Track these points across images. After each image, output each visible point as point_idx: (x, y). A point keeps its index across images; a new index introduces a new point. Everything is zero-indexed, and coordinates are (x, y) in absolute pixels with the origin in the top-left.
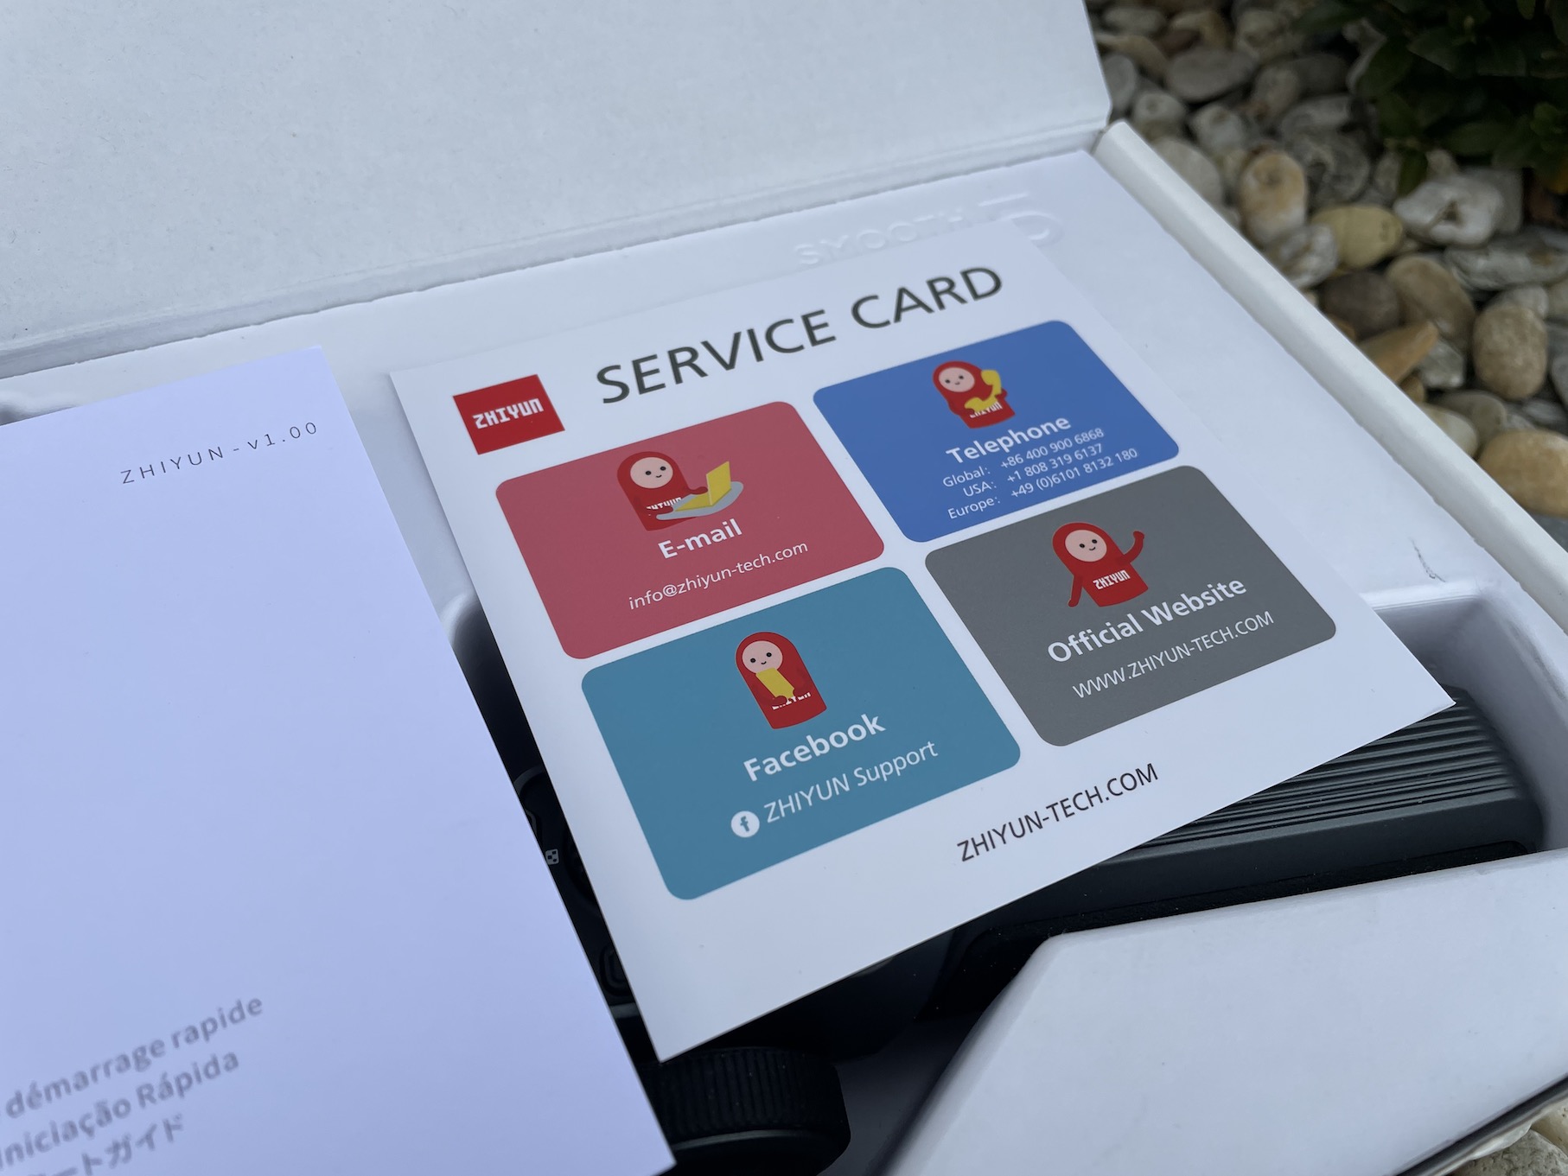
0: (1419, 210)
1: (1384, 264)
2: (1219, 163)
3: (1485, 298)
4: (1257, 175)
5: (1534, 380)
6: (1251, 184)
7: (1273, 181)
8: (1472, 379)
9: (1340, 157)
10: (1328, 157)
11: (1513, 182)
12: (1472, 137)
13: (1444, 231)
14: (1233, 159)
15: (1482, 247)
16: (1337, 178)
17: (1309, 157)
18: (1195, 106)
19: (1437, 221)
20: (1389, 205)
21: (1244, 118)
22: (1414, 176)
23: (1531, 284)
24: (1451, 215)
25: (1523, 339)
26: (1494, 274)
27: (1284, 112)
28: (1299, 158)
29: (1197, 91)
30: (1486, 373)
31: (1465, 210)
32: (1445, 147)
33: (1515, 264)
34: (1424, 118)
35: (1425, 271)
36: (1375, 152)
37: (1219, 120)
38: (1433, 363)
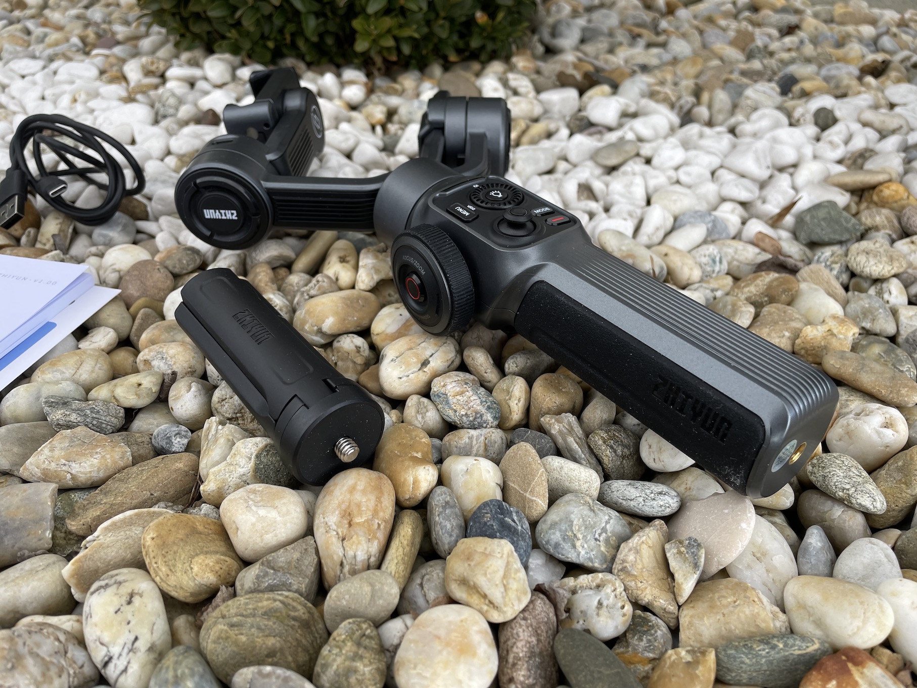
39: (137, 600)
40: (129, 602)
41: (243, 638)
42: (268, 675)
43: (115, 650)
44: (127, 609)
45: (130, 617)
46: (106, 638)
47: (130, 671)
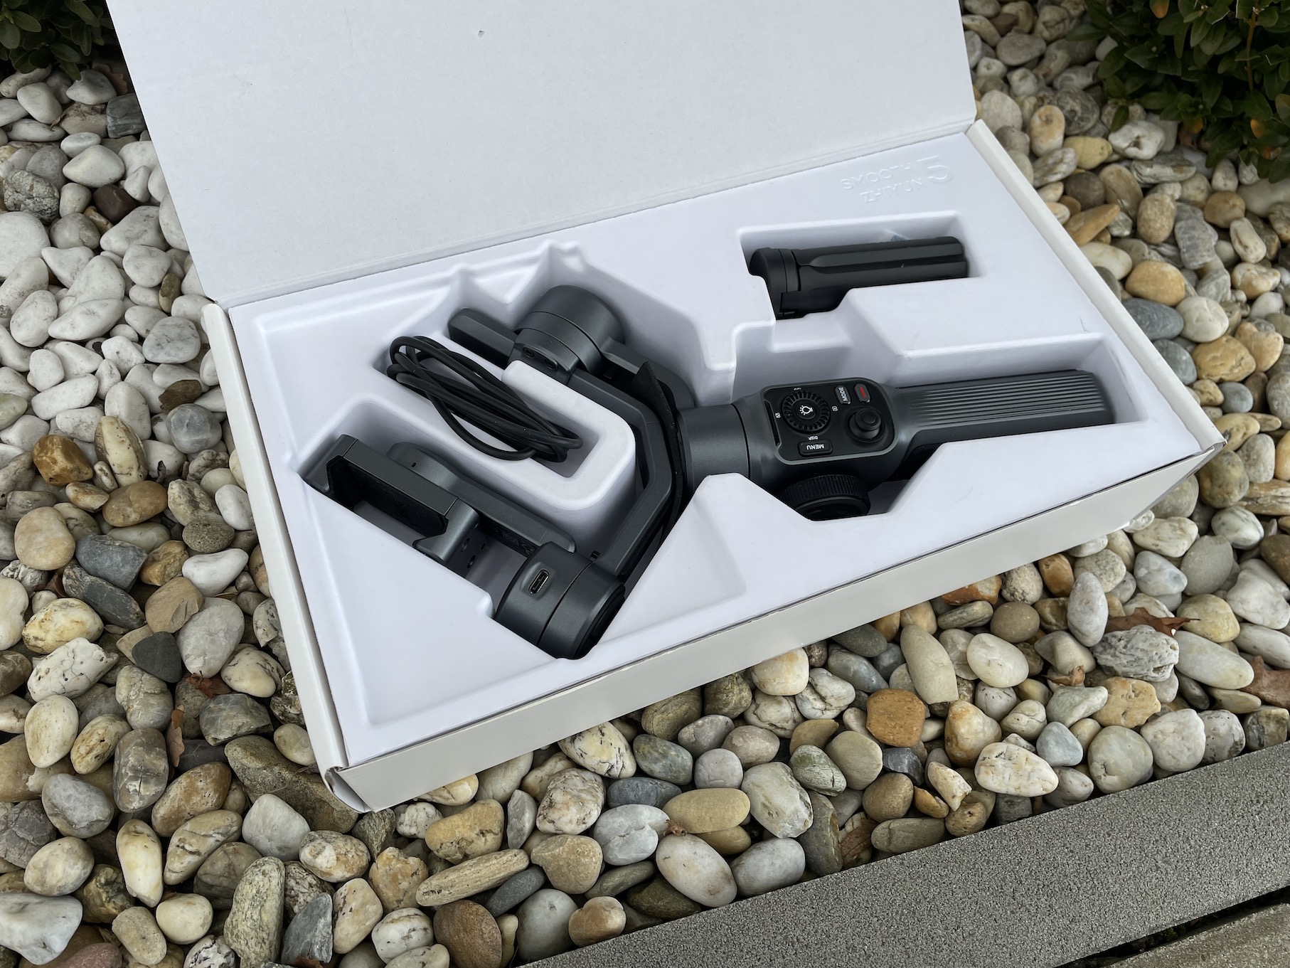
0: (1121, 140)
1: (1098, 169)
2: (1021, 105)
3: (1148, 189)
4: (1040, 117)
5: (1165, 234)
6: (1037, 122)
7: (1048, 121)
8: (1135, 234)
9: (1084, 107)
10: (1078, 108)
11: (1172, 125)
12: (1155, 100)
13: (1132, 151)
14: (1030, 103)
15: (1149, 162)
16: (1082, 119)
17: (1068, 108)
18: (1011, 68)
19: (1129, 146)
20: (1106, 137)
21: (1037, 76)
22: (1122, 119)
23: (1173, 182)
24: (1137, 144)
25: (1162, 213)
26: (1154, 176)
27: (1059, 75)
28: (1062, 108)
29: (1014, 62)
30: (1142, 230)
31: (1143, 141)
32: (1140, 103)
33: (1166, 172)
34: (1130, 88)
35: (1119, 173)
36: (1102, 103)
37: (1024, 77)
38: (1116, 223)
39: (604, 730)
40: (603, 735)
41: (671, 715)
42: (703, 725)
43: (613, 761)
44: (604, 739)
45: (610, 741)
46: (604, 758)
47: (626, 765)
